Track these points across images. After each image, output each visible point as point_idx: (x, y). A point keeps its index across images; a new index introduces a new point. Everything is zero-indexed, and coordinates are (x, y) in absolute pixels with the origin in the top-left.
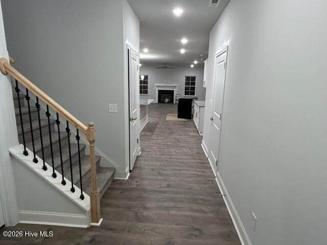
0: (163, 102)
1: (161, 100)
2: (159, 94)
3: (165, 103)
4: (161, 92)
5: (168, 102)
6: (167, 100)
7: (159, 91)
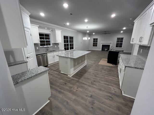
0: (104, 50)
1: (103, 49)
2: (102, 47)
3: (105, 51)
4: (103, 46)
5: (107, 50)
6: (106, 49)
7: (102, 45)
